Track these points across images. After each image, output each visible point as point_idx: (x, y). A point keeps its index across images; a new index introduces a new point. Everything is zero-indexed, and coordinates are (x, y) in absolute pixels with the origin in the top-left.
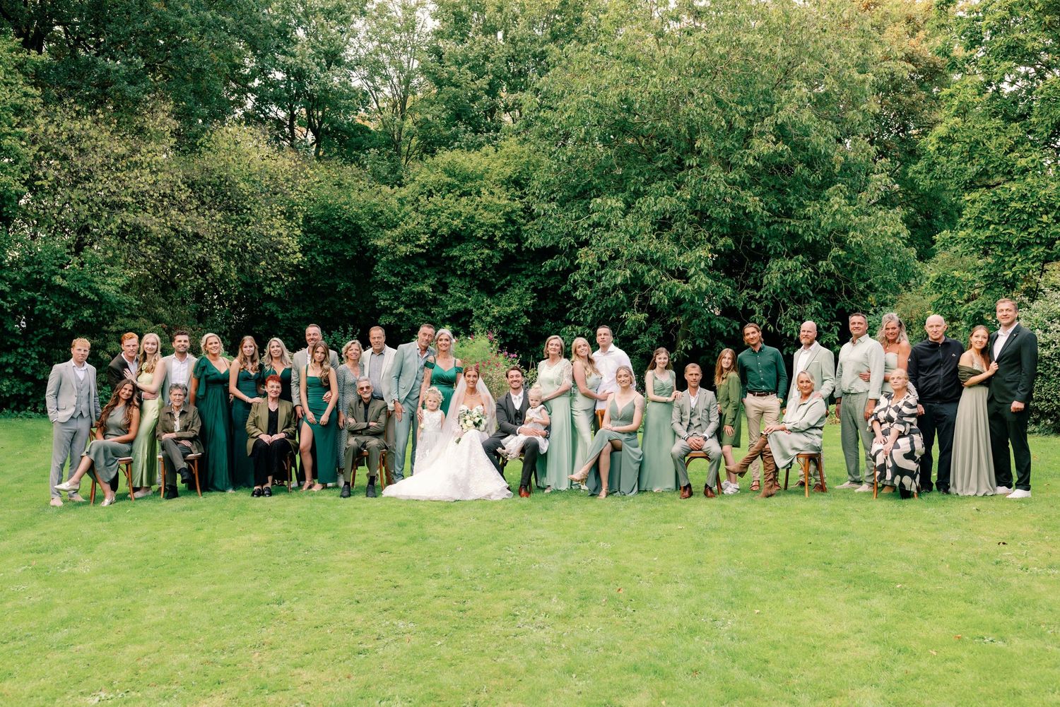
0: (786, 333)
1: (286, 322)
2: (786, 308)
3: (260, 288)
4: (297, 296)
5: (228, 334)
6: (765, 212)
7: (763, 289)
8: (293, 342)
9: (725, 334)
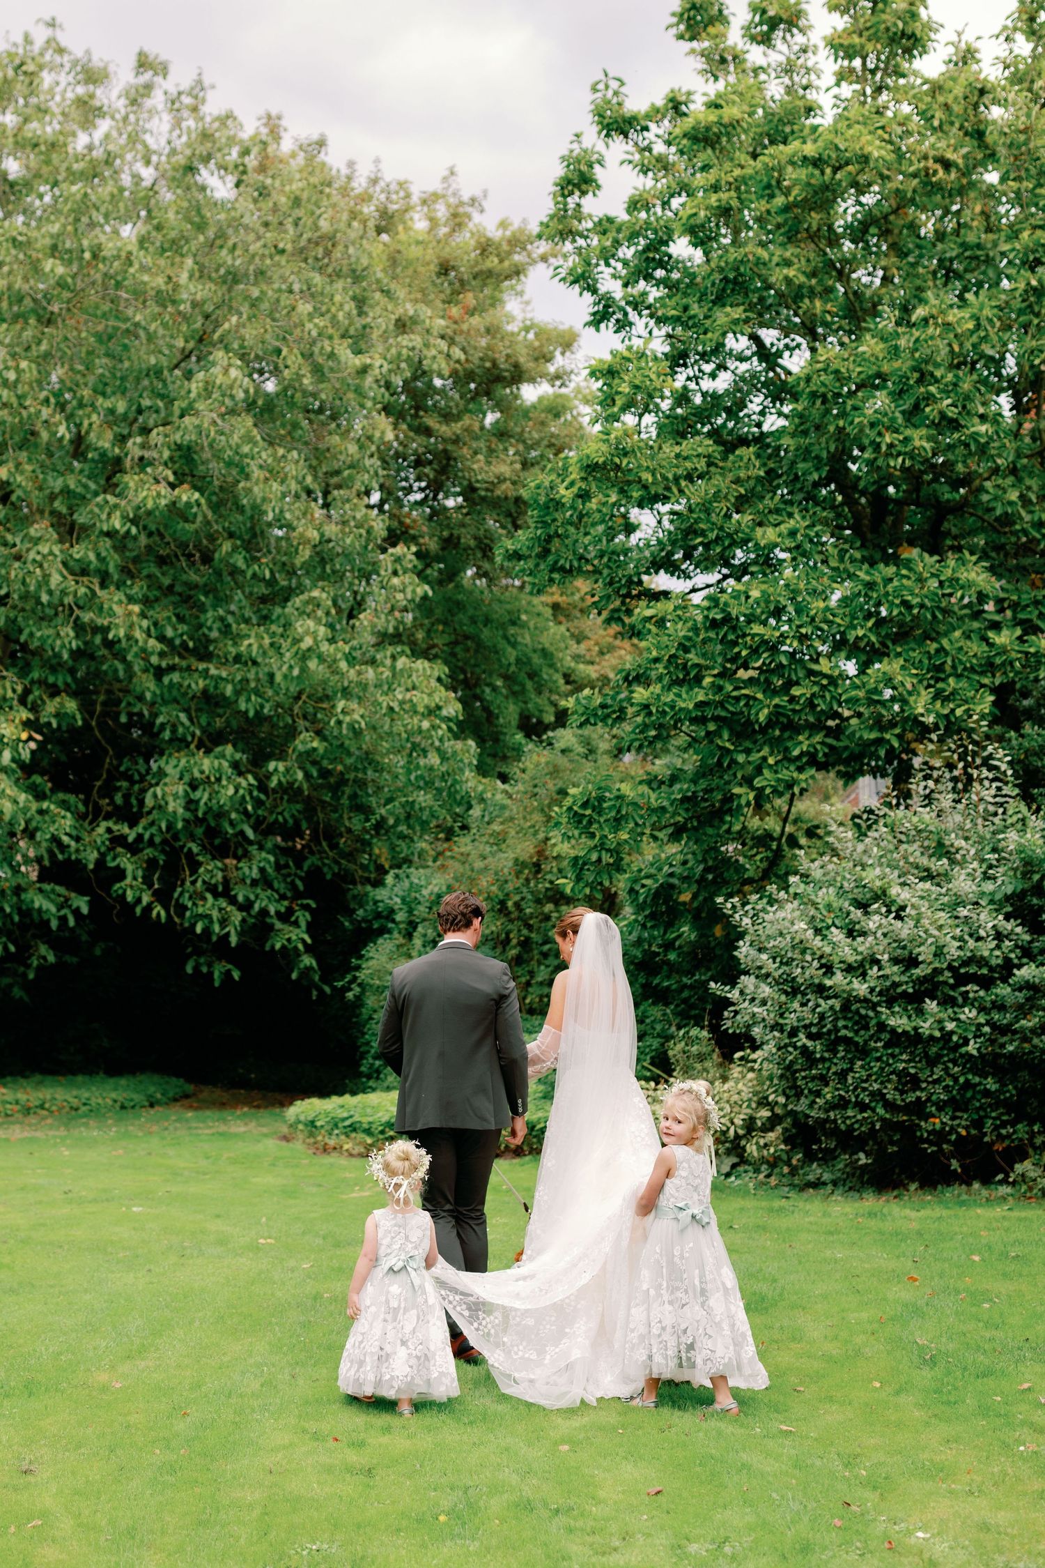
0: (193, 925)
2: (194, 866)
6: (152, 642)
7: (143, 822)
9: (54, 924)
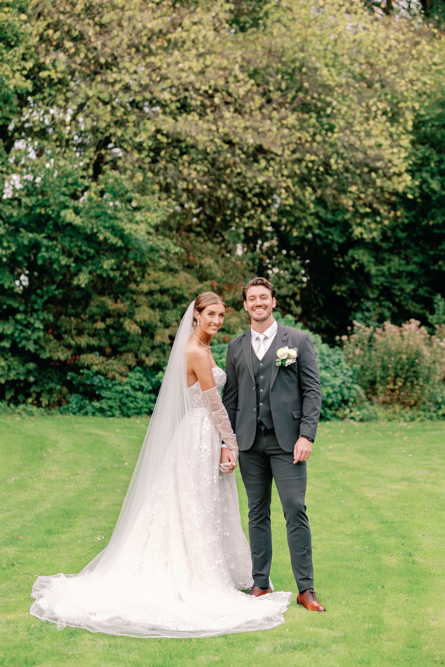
1: (382, 279)
3: (346, 227)
4: (398, 240)
5: (298, 298)
8: (389, 309)
